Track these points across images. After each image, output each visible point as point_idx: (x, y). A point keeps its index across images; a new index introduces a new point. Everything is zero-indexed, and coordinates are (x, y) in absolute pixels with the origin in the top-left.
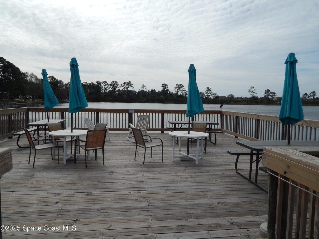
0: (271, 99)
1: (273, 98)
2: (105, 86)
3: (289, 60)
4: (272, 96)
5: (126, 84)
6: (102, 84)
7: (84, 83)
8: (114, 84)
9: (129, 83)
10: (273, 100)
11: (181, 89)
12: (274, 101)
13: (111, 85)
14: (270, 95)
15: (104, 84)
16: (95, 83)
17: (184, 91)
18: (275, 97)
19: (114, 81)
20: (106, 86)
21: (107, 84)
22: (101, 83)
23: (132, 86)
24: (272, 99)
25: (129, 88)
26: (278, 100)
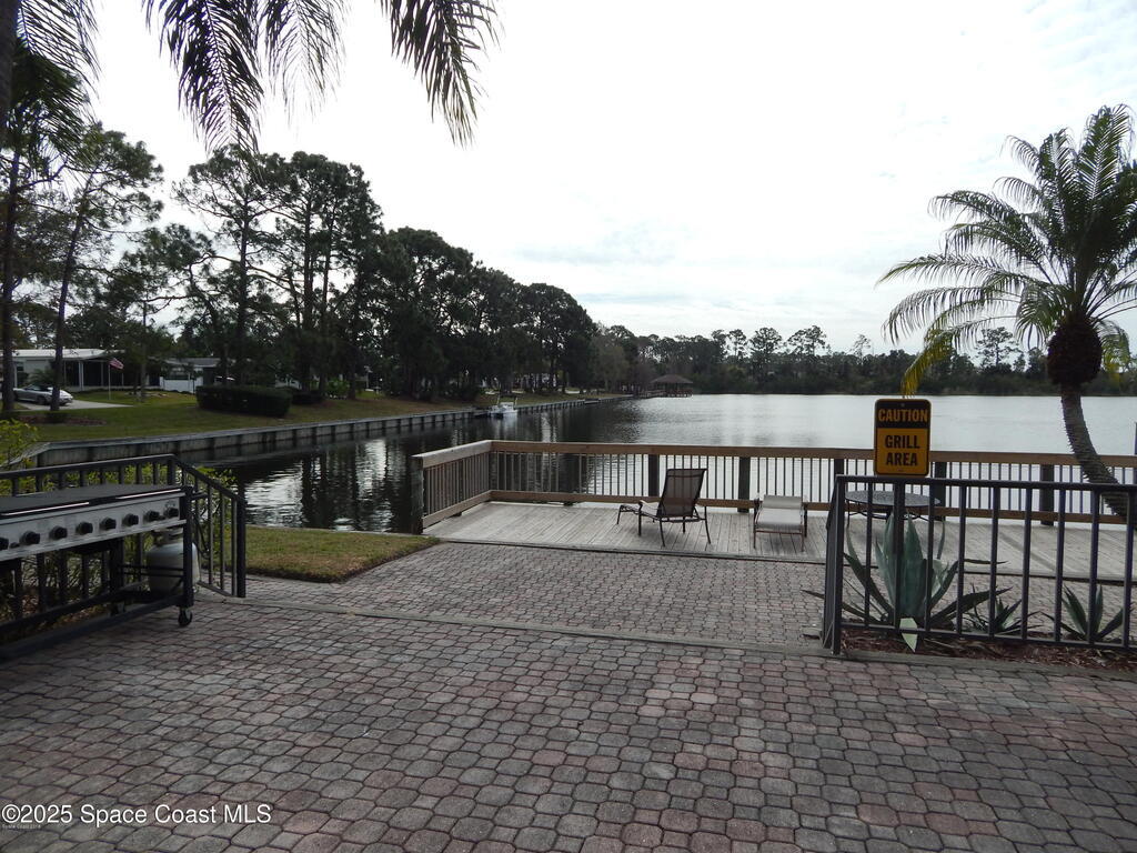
2: (736, 343)
5: (803, 337)
6: (727, 340)
7: (677, 340)
8: (766, 338)
9: (815, 334)
11: (1002, 346)
13: (756, 341)
15: (734, 339)
16: (708, 336)
17: (1011, 350)
19: (765, 329)
20: (738, 346)
21: (745, 337)
22: (724, 336)
23: (822, 343)
25: (814, 347)
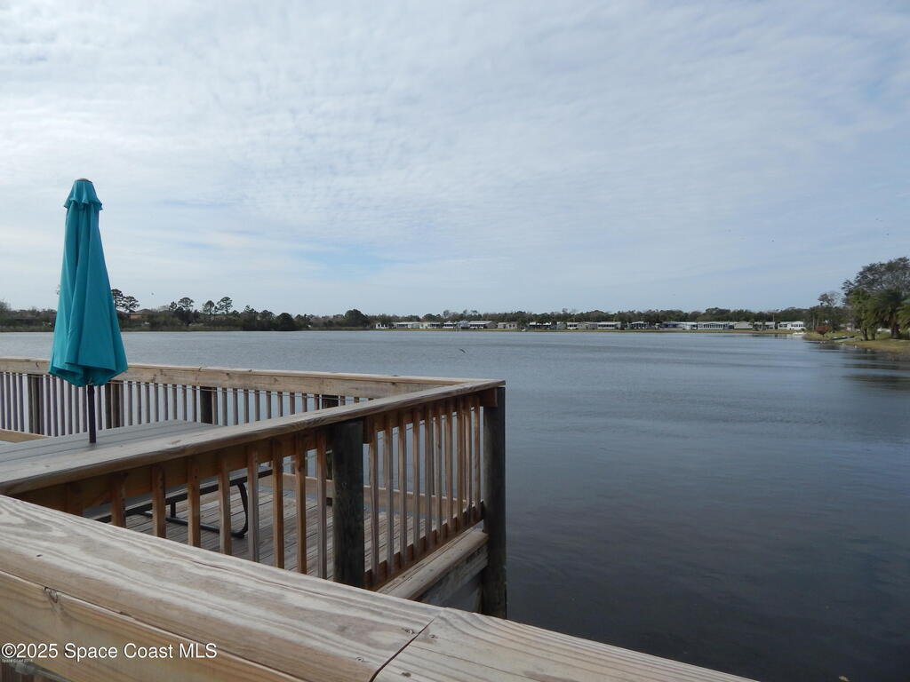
0: (125, 314)
1: (131, 311)
3: (74, 198)
4: (127, 308)
10: (132, 317)
12: (134, 321)
14: (124, 305)
18: (136, 309)
24: (129, 315)
26: (146, 318)
